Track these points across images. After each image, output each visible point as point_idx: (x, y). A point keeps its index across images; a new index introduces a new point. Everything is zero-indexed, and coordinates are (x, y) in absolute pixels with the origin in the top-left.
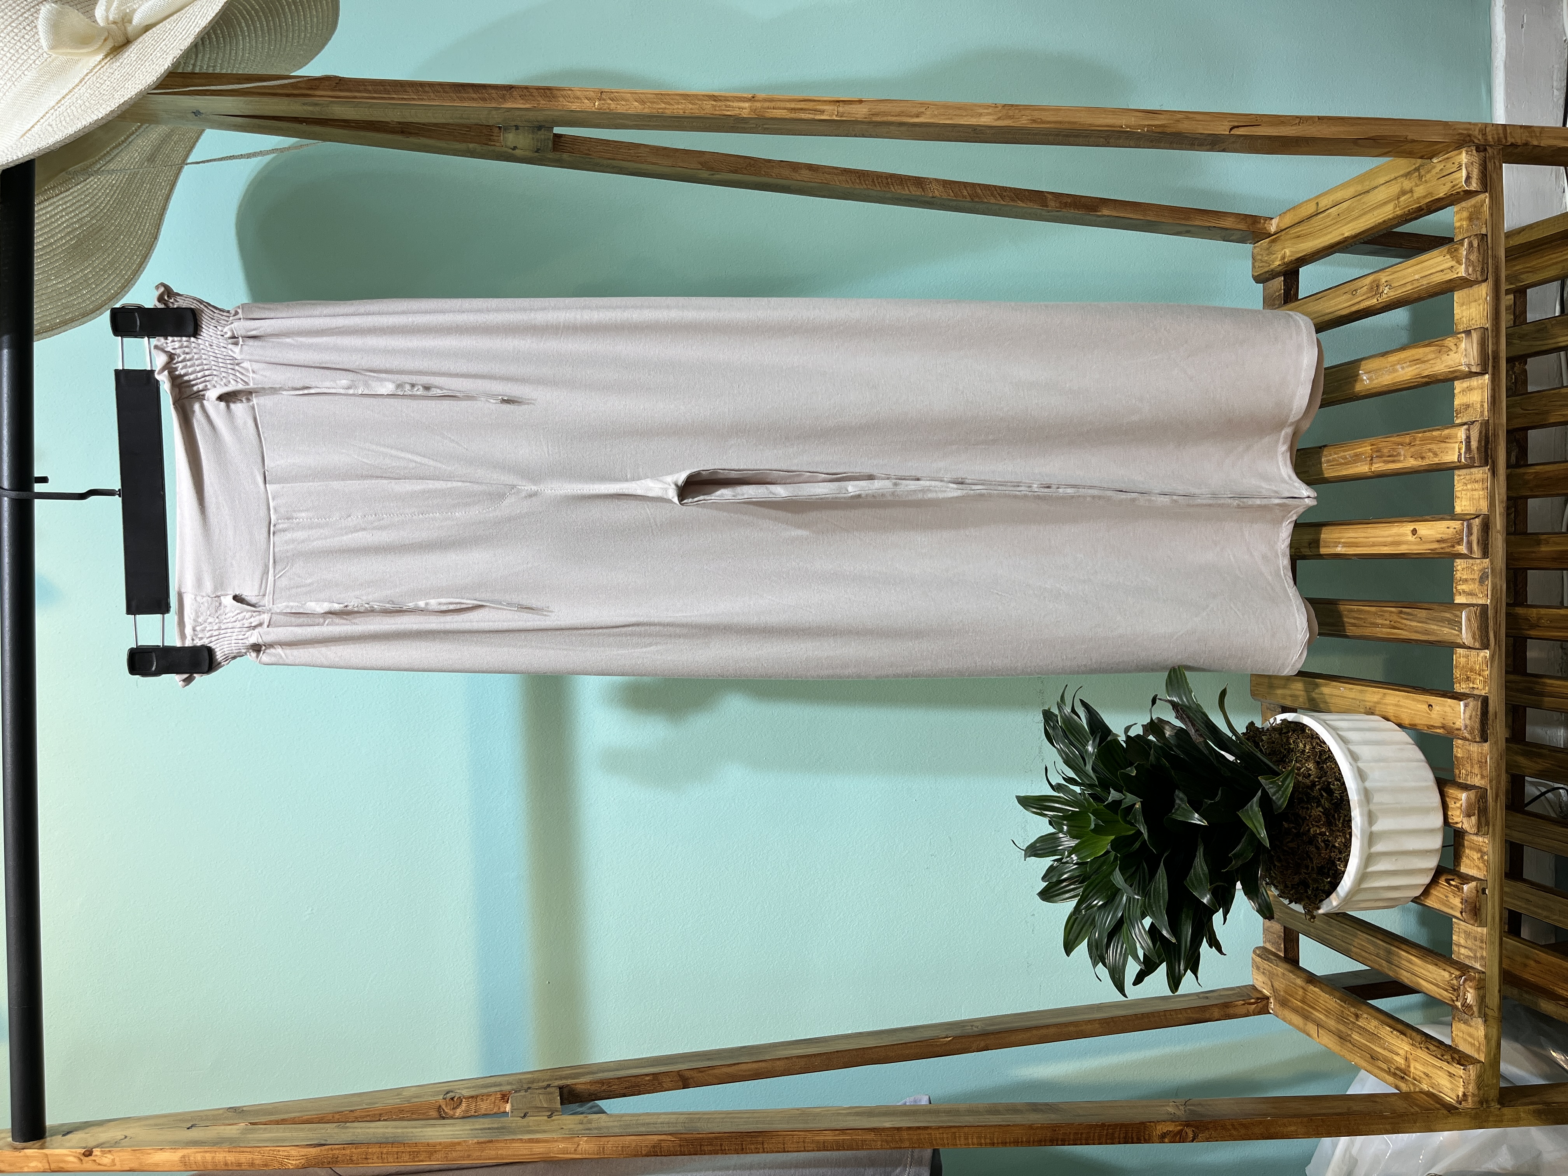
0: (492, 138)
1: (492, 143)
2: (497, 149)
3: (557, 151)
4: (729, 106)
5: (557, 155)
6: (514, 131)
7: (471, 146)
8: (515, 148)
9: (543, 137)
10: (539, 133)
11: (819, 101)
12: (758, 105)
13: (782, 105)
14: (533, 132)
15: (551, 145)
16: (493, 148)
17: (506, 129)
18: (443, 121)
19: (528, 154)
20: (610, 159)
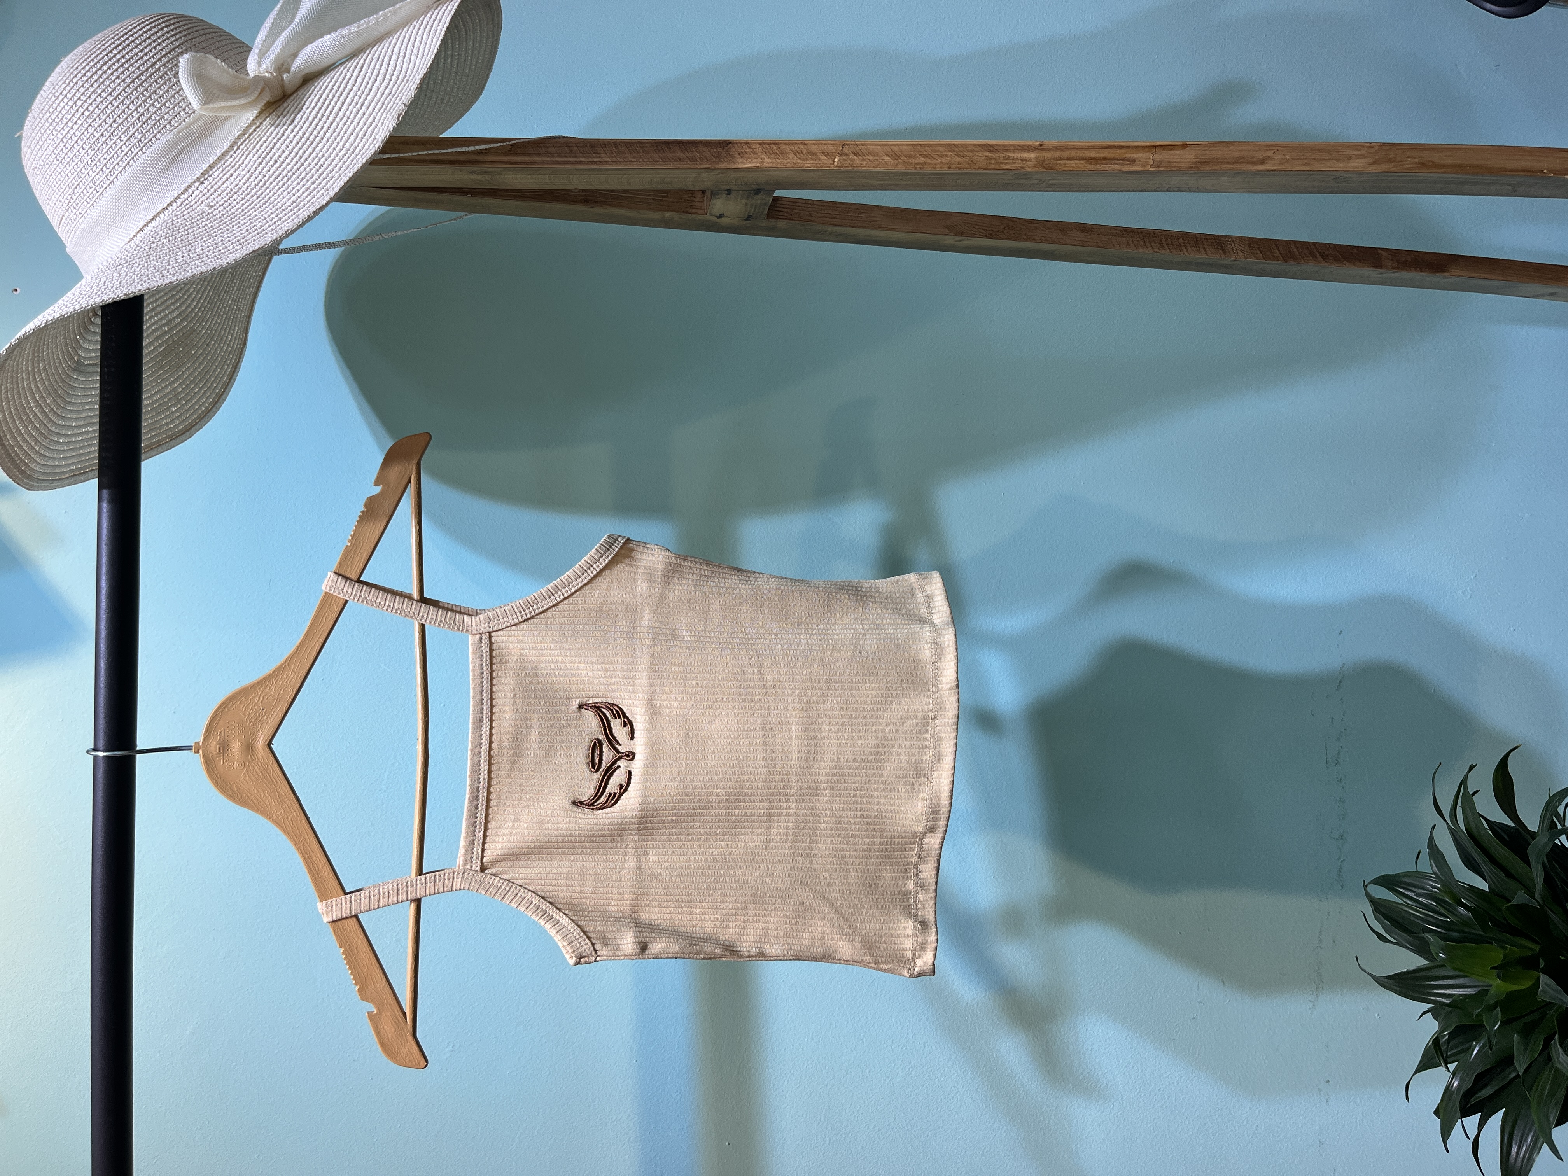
0: (693, 204)
1: (694, 211)
2: (699, 217)
3: (773, 218)
4: (1009, 158)
5: (772, 223)
6: (724, 196)
7: (668, 215)
8: (721, 216)
9: (759, 202)
10: (756, 197)
11: (1129, 147)
12: (1047, 155)
13: (1080, 154)
14: (748, 197)
15: (766, 212)
16: (694, 216)
17: (714, 194)
18: (638, 187)
19: (736, 222)
20: (836, 225)
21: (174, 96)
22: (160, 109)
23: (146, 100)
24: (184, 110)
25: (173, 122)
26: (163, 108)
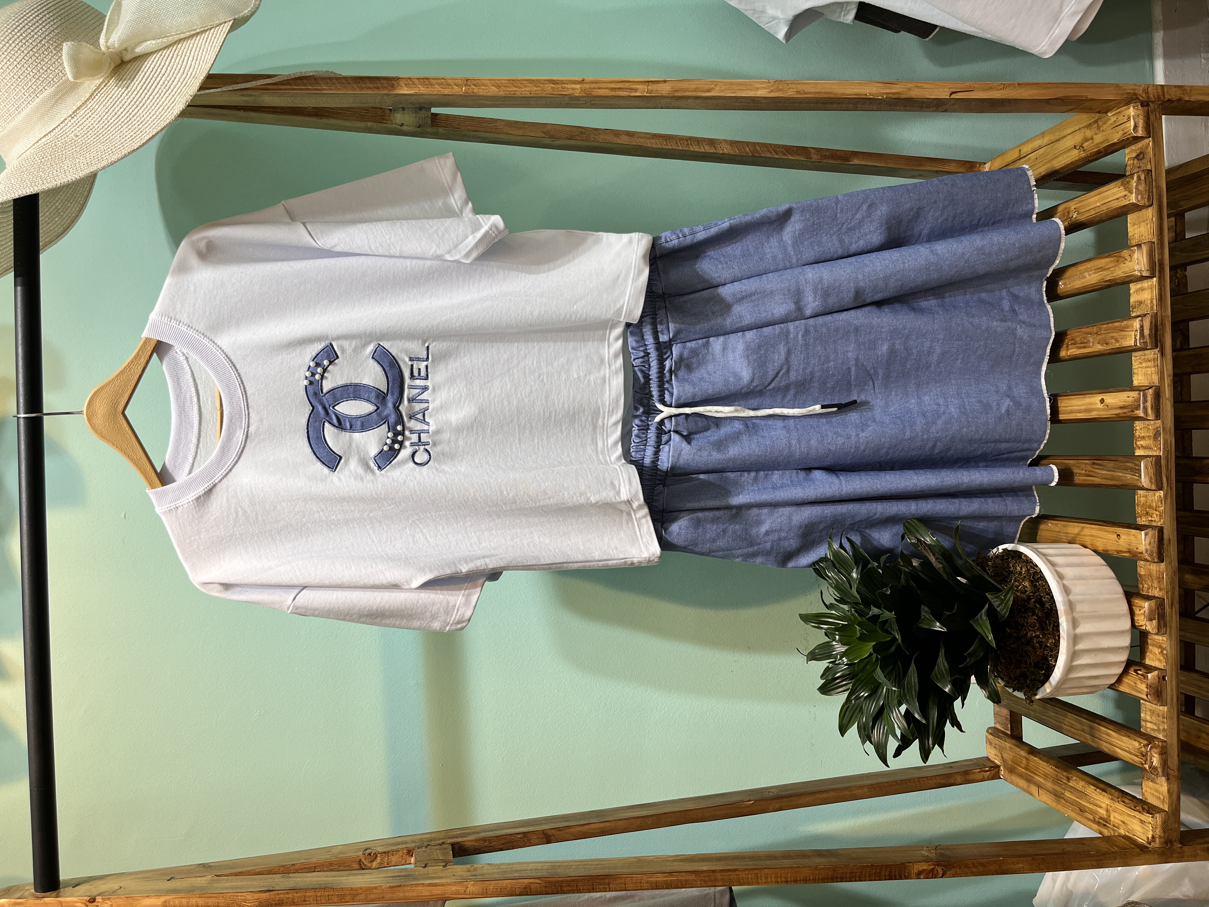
0: (386, 118)
1: (385, 122)
2: (389, 126)
3: (435, 126)
4: (565, 88)
5: (434, 130)
6: (401, 111)
7: (369, 124)
8: (403, 126)
9: (424, 117)
10: (421, 112)
11: (633, 82)
12: (587, 86)
13: (605, 85)
14: (416, 112)
15: (429, 122)
16: (386, 125)
17: (395, 110)
18: (347, 106)
19: (412, 129)
20: (475, 131)
21: (54, 63)
22: (46, 71)
23: (37, 65)
24: (61, 71)
25: (55, 80)
26: (48, 71)
